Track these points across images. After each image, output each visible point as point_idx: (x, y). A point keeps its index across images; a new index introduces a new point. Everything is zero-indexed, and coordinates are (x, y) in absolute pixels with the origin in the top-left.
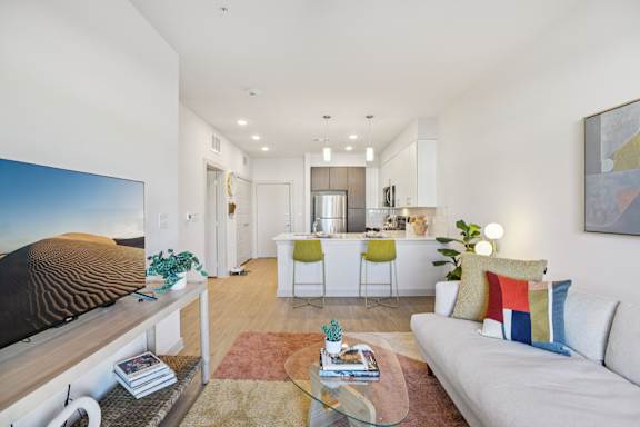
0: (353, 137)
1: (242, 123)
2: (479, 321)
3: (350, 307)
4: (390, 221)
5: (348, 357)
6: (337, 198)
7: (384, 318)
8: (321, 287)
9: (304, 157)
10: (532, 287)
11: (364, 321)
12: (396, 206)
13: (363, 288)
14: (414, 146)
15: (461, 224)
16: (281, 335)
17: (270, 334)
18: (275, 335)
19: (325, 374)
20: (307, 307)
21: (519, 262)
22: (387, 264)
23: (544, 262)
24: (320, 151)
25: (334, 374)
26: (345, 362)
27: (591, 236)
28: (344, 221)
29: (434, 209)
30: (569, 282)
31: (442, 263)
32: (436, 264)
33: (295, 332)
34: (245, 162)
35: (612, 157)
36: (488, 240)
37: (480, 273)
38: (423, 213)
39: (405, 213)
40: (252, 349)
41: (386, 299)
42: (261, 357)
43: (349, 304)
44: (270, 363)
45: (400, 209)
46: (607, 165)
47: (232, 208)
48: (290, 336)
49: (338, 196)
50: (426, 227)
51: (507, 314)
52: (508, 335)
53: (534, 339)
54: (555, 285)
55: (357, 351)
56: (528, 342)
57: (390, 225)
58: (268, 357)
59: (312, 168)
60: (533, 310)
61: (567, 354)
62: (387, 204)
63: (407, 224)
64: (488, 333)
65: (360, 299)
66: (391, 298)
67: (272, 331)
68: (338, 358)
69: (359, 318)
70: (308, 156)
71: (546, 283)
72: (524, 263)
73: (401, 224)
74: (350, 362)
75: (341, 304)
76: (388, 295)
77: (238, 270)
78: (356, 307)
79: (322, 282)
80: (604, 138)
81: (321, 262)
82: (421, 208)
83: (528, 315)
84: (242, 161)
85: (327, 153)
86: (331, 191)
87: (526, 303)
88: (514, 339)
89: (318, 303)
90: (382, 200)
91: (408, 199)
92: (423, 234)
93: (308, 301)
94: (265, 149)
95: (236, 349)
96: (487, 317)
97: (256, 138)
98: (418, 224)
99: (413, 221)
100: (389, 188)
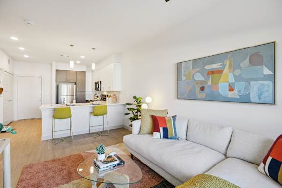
0: (83, 57)
1: (14, 38)
2: (152, 134)
3: (86, 138)
4: (98, 97)
5: (109, 159)
6: (70, 86)
7: (104, 141)
8: (69, 131)
9: (52, 64)
10: (167, 119)
11: (96, 143)
12: (102, 90)
13: (91, 128)
14: (112, 64)
15: (135, 98)
16: (54, 161)
17: (46, 161)
18: (49, 161)
19: (103, 169)
20: (63, 143)
21: (160, 110)
22: (102, 116)
23: (167, 110)
24: (68, 62)
25: (106, 169)
26: (108, 162)
27: (179, 101)
28: (75, 97)
29: (120, 91)
30: (176, 116)
31: (128, 114)
32: (126, 114)
33: (61, 157)
34: (9, 63)
35: (184, 76)
36: (146, 103)
37: (149, 116)
38: (115, 93)
39: (105, 93)
40: (37, 173)
41: (102, 132)
42: (45, 175)
43: (85, 137)
44: (53, 177)
45: (103, 92)
46: (183, 78)
48: (59, 159)
49: (71, 85)
50: (116, 99)
51: (161, 129)
52: (162, 137)
53: (169, 136)
54: (173, 117)
55: (111, 156)
56: (168, 138)
57: (98, 99)
58: (50, 174)
59: (56, 70)
60: (168, 126)
61: (178, 139)
62: (97, 89)
63: (107, 98)
64: (155, 137)
65: (90, 134)
66: (104, 131)
67: (46, 160)
68: (105, 161)
69: (93, 143)
70: (54, 63)
71: (170, 117)
72: (162, 111)
73: (104, 98)
74: (111, 161)
75: (82, 138)
76: (102, 130)
78: (89, 138)
79: (70, 128)
80: (182, 70)
81: (69, 119)
82: (113, 91)
83: (167, 128)
84: (7, 62)
85: (72, 64)
86: (67, 82)
87: (166, 124)
88: (163, 137)
89: (69, 140)
91: (109, 87)
92: (115, 102)
93: (62, 140)
94: (26, 56)
95: (24, 177)
96: (154, 131)
97: (22, 49)
98: (114, 98)
99: (110, 97)
100: (98, 82)
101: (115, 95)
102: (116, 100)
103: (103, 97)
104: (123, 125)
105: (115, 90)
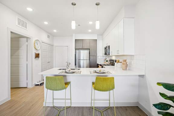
4: (107, 61)
12: (110, 55)
39: (114, 58)
45: (111, 56)
47: (37, 56)
49: (86, 51)
57: (107, 63)
59: (75, 40)
62: (106, 54)
63: (116, 63)
70: (74, 35)
77: (39, 83)
86: (83, 49)
90: (104, 52)
92: (126, 69)
94: (55, 31)
98: (123, 64)
99: (119, 62)
100: (107, 47)
101: (125, 61)
102: (126, 66)
103: (112, 62)
104: (138, 103)
105: (125, 54)
